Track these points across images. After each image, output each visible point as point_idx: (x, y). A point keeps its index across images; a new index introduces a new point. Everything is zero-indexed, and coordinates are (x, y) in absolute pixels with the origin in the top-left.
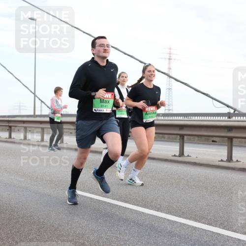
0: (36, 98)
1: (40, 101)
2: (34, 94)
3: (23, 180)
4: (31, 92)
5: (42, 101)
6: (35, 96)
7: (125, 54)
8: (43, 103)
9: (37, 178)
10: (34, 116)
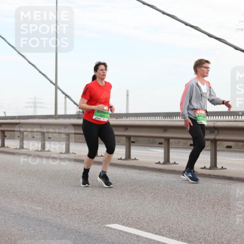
0: (58, 91)
1: (64, 95)
2: (56, 84)
3: (41, 209)
4: (51, 82)
5: (67, 96)
6: (57, 88)
7: (187, 24)
8: (67, 99)
9: (60, 206)
10: (56, 116)
